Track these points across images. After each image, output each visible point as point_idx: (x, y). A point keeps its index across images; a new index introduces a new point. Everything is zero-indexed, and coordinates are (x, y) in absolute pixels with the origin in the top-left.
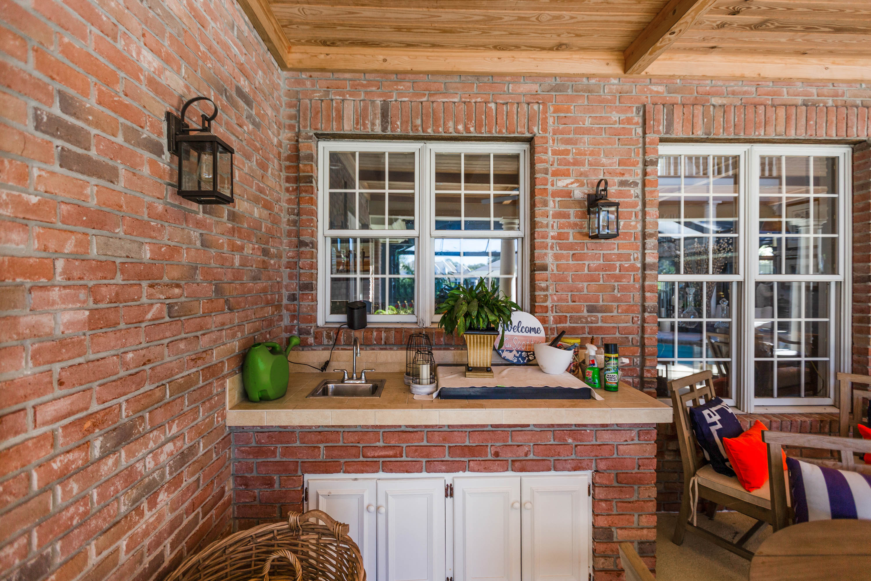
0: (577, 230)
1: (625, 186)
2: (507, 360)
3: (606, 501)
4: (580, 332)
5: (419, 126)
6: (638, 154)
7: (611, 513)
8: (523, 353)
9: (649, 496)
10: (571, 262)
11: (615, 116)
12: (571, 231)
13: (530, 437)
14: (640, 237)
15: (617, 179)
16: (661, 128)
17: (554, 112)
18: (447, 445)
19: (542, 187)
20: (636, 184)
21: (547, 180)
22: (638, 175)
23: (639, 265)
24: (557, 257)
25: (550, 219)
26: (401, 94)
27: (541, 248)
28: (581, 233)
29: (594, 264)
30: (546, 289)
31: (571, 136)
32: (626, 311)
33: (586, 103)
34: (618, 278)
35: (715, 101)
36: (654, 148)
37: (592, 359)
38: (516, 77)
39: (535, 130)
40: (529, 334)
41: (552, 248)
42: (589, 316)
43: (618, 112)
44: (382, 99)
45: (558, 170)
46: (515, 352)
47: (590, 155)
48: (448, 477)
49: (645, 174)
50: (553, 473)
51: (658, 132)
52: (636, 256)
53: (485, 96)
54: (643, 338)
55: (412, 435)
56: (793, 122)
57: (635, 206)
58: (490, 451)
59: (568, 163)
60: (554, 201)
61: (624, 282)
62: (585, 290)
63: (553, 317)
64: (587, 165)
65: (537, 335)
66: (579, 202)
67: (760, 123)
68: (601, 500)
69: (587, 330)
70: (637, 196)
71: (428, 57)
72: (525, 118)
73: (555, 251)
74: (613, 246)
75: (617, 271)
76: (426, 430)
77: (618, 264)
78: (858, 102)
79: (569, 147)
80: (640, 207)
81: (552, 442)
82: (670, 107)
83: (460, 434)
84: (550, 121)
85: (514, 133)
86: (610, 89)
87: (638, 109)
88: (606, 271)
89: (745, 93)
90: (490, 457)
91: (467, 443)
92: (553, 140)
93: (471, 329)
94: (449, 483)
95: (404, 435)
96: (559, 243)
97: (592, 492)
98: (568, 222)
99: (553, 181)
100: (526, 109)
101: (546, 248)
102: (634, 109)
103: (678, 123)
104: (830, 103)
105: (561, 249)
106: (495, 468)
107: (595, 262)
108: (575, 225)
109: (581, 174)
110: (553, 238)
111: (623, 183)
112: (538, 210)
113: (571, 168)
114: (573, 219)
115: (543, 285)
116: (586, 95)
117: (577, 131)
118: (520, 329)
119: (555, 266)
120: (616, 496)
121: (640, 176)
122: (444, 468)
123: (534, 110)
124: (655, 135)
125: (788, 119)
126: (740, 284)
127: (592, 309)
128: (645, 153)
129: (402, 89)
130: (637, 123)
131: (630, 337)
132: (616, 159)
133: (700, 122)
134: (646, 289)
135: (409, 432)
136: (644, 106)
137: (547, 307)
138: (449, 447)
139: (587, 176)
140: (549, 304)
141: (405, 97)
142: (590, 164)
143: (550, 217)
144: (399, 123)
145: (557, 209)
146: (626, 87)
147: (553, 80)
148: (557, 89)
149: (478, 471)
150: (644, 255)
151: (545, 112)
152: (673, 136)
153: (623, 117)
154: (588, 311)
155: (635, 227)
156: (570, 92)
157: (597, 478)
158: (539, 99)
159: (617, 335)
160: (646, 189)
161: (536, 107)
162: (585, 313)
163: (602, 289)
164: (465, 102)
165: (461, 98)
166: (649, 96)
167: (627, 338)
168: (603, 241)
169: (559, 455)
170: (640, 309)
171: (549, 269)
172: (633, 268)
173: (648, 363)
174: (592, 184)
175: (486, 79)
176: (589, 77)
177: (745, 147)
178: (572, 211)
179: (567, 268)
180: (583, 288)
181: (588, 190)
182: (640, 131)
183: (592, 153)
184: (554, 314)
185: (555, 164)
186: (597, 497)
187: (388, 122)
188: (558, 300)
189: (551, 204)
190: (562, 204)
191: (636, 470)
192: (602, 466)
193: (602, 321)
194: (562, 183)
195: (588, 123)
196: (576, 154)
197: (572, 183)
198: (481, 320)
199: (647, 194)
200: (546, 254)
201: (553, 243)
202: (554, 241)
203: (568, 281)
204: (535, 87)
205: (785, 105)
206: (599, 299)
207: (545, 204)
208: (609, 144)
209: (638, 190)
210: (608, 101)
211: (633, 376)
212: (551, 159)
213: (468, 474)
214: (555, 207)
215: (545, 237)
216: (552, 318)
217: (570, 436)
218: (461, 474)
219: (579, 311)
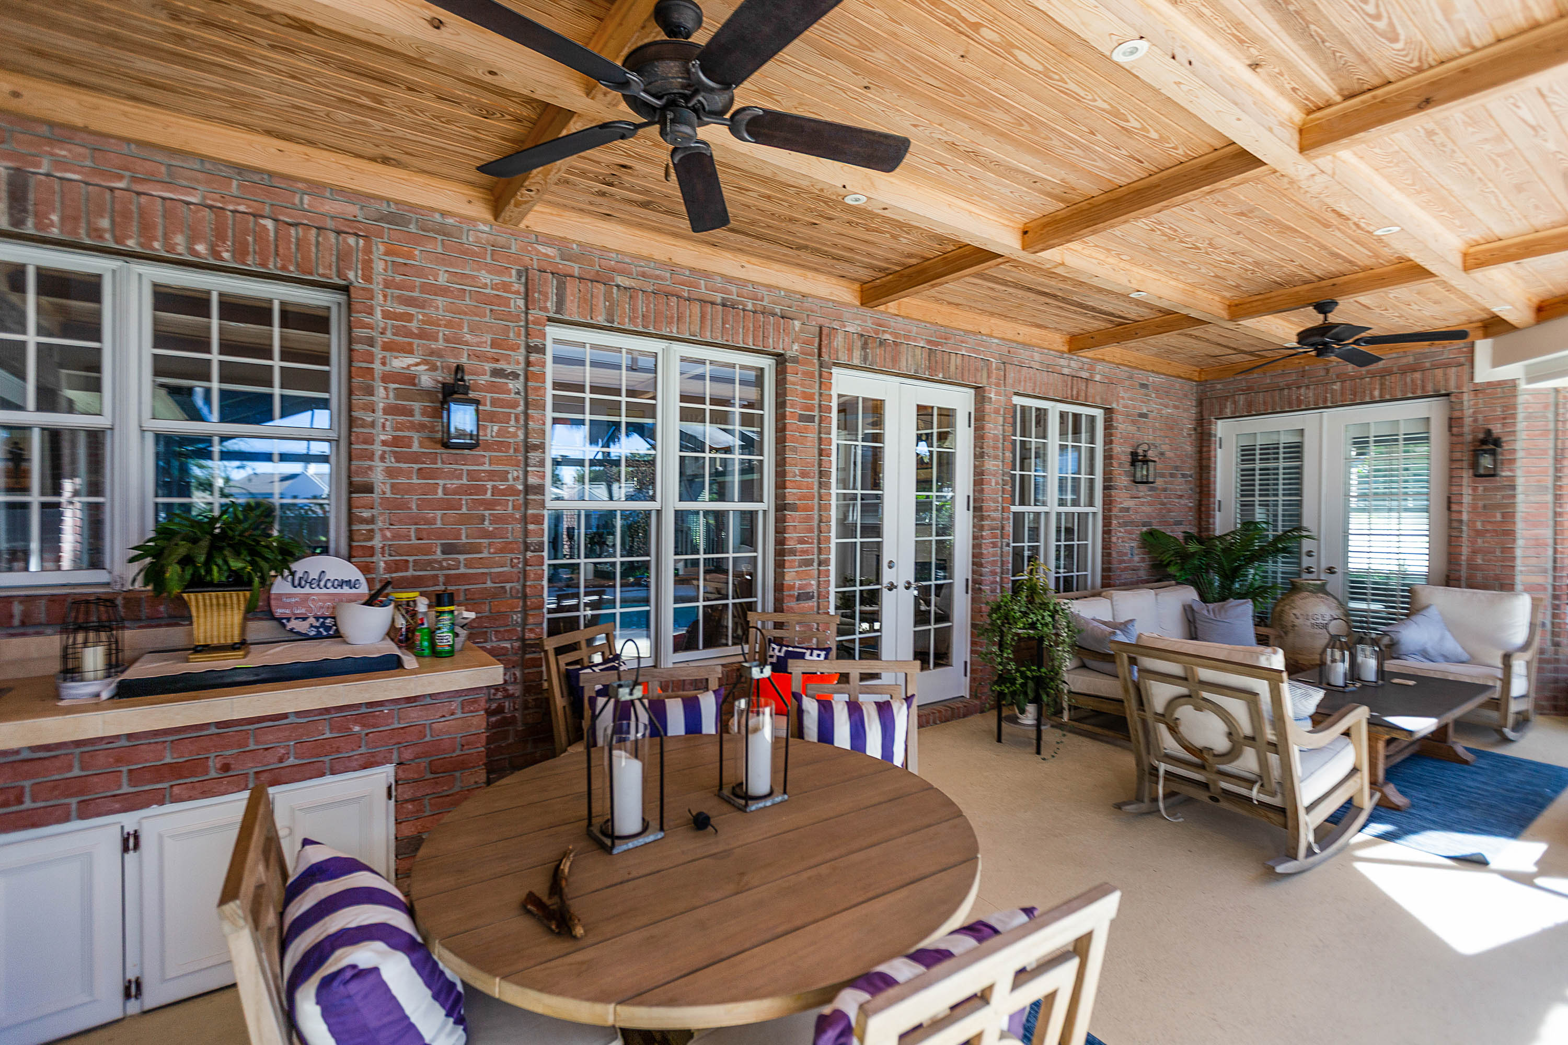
0: (426, 434)
1: (501, 377)
2: (298, 633)
3: (412, 800)
4: (431, 583)
5: (105, 230)
6: (519, 335)
7: (420, 815)
8: (328, 621)
9: (476, 783)
10: (415, 481)
11: (485, 277)
12: (416, 436)
13: (287, 733)
14: (522, 449)
15: (488, 366)
16: (549, 304)
17: (386, 254)
18: (125, 769)
19: (364, 365)
20: (515, 376)
21: (372, 355)
22: (518, 363)
23: (521, 487)
24: (390, 473)
25: (379, 416)
26: (59, 163)
27: (361, 458)
28: (431, 439)
29: (453, 484)
30: (372, 520)
31: (416, 294)
32: (501, 551)
33: (440, 250)
34: (489, 505)
35: (620, 280)
36: (540, 330)
37: (420, 616)
38: (316, 188)
39: (351, 275)
40: (339, 590)
41: (382, 458)
42: (445, 560)
43: (489, 272)
44: (10, 164)
45: (393, 342)
46: (312, 620)
47: (445, 326)
48: (129, 820)
49: (528, 363)
50: (329, 779)
51: (545, 309)
52: (515, 474)
53: (255, 204)
54: (524, 586)
55: (46, 762)
56: (709, 323)
57: (514, 405)
58: (214, 764)
59: (410, 334)
60: (386, 389)
61: (499, 511)
62: (439, 522)
63: (385, 562)
64: (441, 341)
65: (354, 591)
66: (427, 394)
67: (672, 317)
68: (407, 801)
69: (441, 579)
70: (518, 393)
71: (125, 114)
72: (331, 255)
73: (389, 464)
74: (482, 460)
75: (489, 495)
76: (78, 751)
77: (489, 485)
78: (778, 311)
79: (412, 310)
80: (521, 408)
81: (328, 735)
82: (562, 278)
83: (152, 747)
84: (379, 266)
85: (311, 274)
86: (477, 237)
87: (519, 272)
88: (471, 494)
89: (658, 277)
90: (213, 774)
91: (168, 760)
92: (385, 296)
93: (198, 583)
94: (129, 829)
95: (26, 767)
96: (394, 453)
97: (394, 793)
98: (410, 422)
99: (384, 357)
100: (333, 240)
101: (371, 459)
102: (514, 272)
103: (572, 301)
104: (750, 307)
105: (397, 462)
106: (223, 788)
107: (455, 482)
108: (421, 427)
109: (432, 353)
110: (384, 443)
111: (496, 373)
112: (359, 399)
113: (416, 341)
114: (418, 418)
115: (366, 514)
116: (440, 238)
117: (425, 288)
118: (322, 584)
119: (388, 486)
120: (428, 791)
121: (522, 365)
122: (117, 806)
123: (349, 245)
124: (541, 313)
125: (703, 317)
126: (659, 512)
127: (448, 549)
128: (527, 334)
129: (64, 156)
130: (518, 293)
131: (508, 586)
132: (488, 338)
133: (601, 305)
134: (529, 519)
135: (40, 759)
136: (527, 270)
137: (372, 548)
138: (130, 771)
139: (441, 356)
140: (377, 542)
141: (74, 172)
142: (446, 340)
143: (380, 413)
144: (55, 218)
145: (392, 400)
146: (501, 240)
147: (385, 205)
148: (391, 219)
149: (190, 798)
150: (526, 473)
151: (368, 251)
152: (567, 317)
153: (497, 279)
154: (443, 553)
155: (515, 435)
156: (412, 228)
157: (400, 773)
158: (360, 230)
159: (489, 584)
160: (530, 384)
161: (351, 240)
162: (439, 555)
163: (465, 520)
164: (211, 207)
165: (204, 198)
166: (535, 257)
167: (503, 587)
168: (466, 452)
169: (338, 752)
170: (522, 547)
171: (377, 490)
172: (512, 491)
173: (531, 620)
174: (449, 368)
175: (256, 178)
176: (444, 214)
177: (663, 344)
178: (417, 406)
179: (410, 489)
180: (435, 519)
181: (440, 376)
182: (521, 303)
183: (449, 325)
184: (387, 558)
185: (389, 334)
186: (400, 798)
187: (25, 211)
188: (394, 538)
189: (381, 392)
190: (399, 394)
191: (458, 752)
192: (407, 755)
193: (466, 566)
194: (400, 363)
195: (442, 279)
196: (424, 322)
197: (417, 364)
198: (215, 569)
199: (530, 392)
200: (370, 468)
201: (384, 452)
202: (385, 448)
203: (410, 508)
204: (352, 210)
205: (700, 300)
206: (460, 535)
207: (370, 391)
208: (476, 315)
209: (518, 385)
210: (474, 254)
211: (510, 639)
212: (382, 325)
213: (169, 807)
214: (387, 398)
215: (369, 440)
216: (382, 564)
217: (356, 722)
218: (155, 809)
219: (428, 551)
